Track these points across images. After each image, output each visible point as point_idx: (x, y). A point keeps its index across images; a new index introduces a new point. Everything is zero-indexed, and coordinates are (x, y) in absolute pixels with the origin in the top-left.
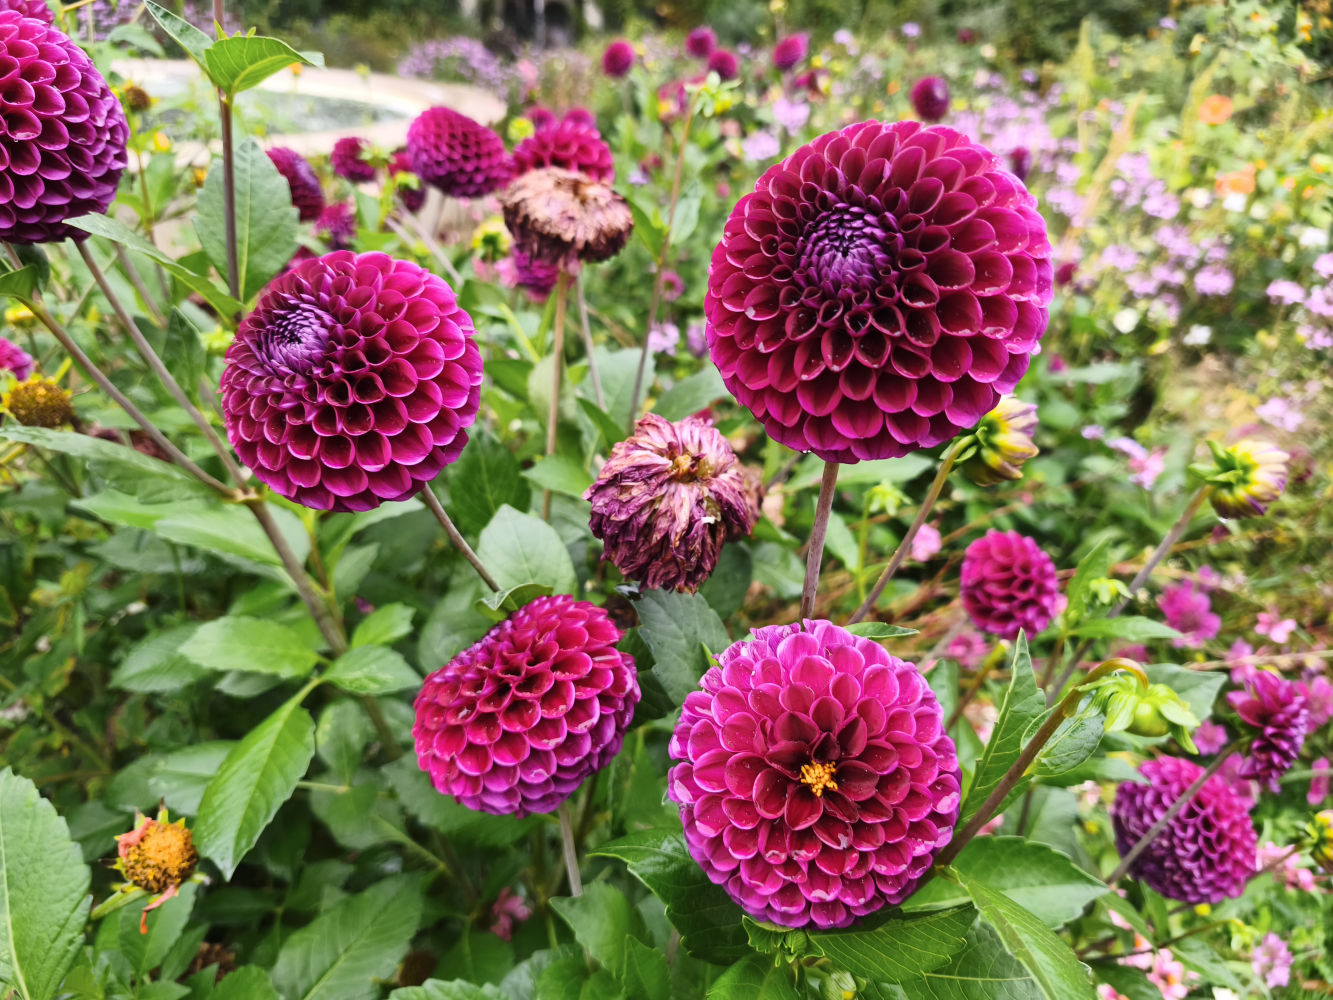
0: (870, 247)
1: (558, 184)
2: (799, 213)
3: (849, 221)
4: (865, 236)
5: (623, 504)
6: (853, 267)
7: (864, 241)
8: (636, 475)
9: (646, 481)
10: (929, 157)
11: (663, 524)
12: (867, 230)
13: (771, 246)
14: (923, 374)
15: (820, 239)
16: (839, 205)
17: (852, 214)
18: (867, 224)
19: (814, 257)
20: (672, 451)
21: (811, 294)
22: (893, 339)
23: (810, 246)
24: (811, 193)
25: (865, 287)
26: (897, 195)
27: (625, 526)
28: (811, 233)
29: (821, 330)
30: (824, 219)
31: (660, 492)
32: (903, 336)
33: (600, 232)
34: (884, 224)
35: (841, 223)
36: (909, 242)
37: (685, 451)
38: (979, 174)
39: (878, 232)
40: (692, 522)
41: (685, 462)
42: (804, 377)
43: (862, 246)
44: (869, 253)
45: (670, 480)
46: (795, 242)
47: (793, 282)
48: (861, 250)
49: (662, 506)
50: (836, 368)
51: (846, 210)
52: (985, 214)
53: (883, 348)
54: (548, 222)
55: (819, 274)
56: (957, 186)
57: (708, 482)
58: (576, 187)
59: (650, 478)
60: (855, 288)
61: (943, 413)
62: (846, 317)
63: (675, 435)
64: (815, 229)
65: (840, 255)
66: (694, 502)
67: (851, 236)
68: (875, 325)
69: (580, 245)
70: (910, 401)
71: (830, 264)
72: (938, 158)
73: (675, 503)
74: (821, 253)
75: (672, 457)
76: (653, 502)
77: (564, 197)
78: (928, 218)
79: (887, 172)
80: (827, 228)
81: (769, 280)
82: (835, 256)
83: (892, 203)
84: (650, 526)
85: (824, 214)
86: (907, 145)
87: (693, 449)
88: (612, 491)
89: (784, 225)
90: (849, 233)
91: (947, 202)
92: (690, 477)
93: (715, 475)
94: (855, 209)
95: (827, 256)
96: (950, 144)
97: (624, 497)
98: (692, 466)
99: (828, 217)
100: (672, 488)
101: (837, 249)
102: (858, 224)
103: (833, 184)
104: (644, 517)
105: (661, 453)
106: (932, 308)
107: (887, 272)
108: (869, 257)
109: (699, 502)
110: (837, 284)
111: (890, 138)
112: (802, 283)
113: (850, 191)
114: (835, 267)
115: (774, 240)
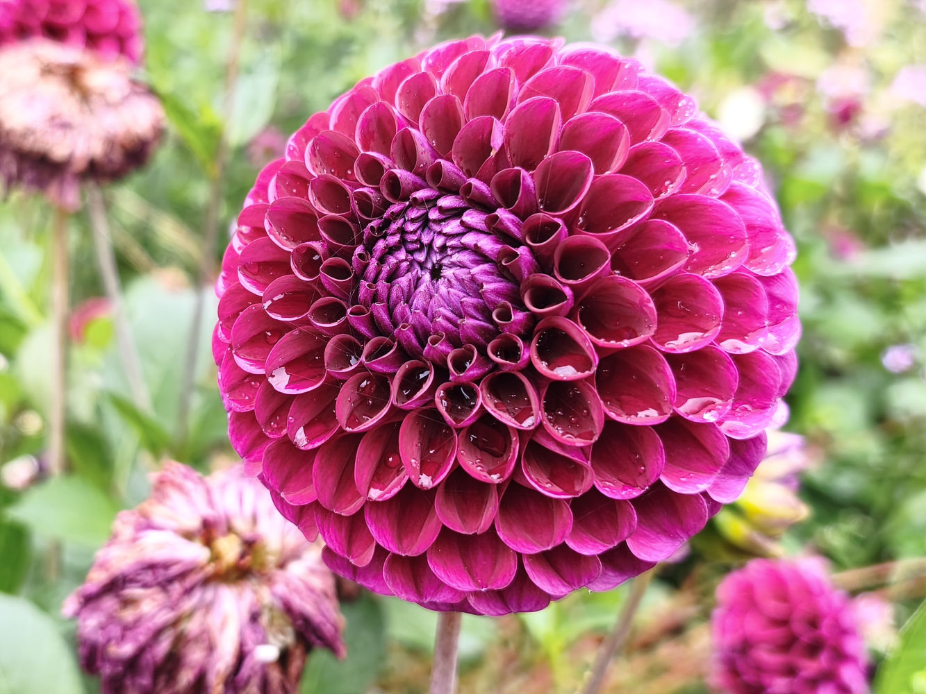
0: (476, 270)
1: (48, 71)
2: (354, 204)
3: (438, 222)
4: (464, 248)
5: (127, 628)
6: (448, 302)
7: (464, 257)
8: (148, 577)
9: (164, 585)
10: (567, 113)
11: (195, 656)
12: (469, 239)
13: (309, 262)
14: (581, 488)
15: (391, 250)
16: (420, 194)
17: (441, 210)
18: (469, 229)
19: (382, 285)
20: (207, 532)
21: (379, 351)
22: (521, 433)
23: (373, 263)
24: (373, 170)
25: (471, 340)
26: (516, 179)
27: (132, 664)
28: (375, 240)
29: (397, 413)
30: (396, 216)
31: (188, 604)
32: (540, 427)
33: (111, 142)
34: (495, 230)
35: (425, 222)
36: (542, 262)
37: (230, 530)
38: (654, 138)
39: (486, 244)
40: (242, 656)
41: (229, 549)
42: (375, 494)
43: (462, 265)
44: (473, 279)
45: (206, 582)
46: (348, 255)
47: (346, 328)
48: (461, 273)
49: (192, 627)
50: (426, 481)
51: (431, 202)
52: (669, 210)
53: (506, 447)
54: (28, 132)
55: (390, 311)
56: (618, 161)
57: (269, 580)
58: (72, 75)
59: (170, 581)
60: (454, 341)
61: (623, 545)
62: (440, 392)
63: (210, 503)
64: (382, 232)
65: (427, 277)
66: (246, 616)
67: (443, 248)
68: (490, 409)
69: (79, 164)
70: (563, 531)
71: (408, 298)
72: (581, 113)
73: (214, 621)
74: (393, 275)
75: (208, 542)
76: (175, 623)
77: (55, 92)
78: (570, 220)
79: (497, 140)
80: (402, 231)
81: (306, 322)
82: (418, 280)
83: (509, 191)
84: (173, 661)
85: (395, 208)
86: (529, 93)
87: (242, 525)
88: (109, 603)
89: (331, 225)
90: (439, 242)
91: (602, 191)
92: (240, 573)
93: (282, 565)
94: (446, 202)
95: (403, 281)
96: (601, 86)
97: (129, 615)
98: (242, 556)
99: (403, 212)
100: (209, 594)
101: (422, 265)
102: (452, 227)
103: (409, 156)
104: (164, 646)
105: (188, 536)
106: (588, 379)
107: (505, 315)
108: (474, 286)
109: (254, 617)
110: (422, 334)
111: (501, 78)
112: (363, 330)
113: (437, 170)
114: (418, 301)
115: (313, 252)
